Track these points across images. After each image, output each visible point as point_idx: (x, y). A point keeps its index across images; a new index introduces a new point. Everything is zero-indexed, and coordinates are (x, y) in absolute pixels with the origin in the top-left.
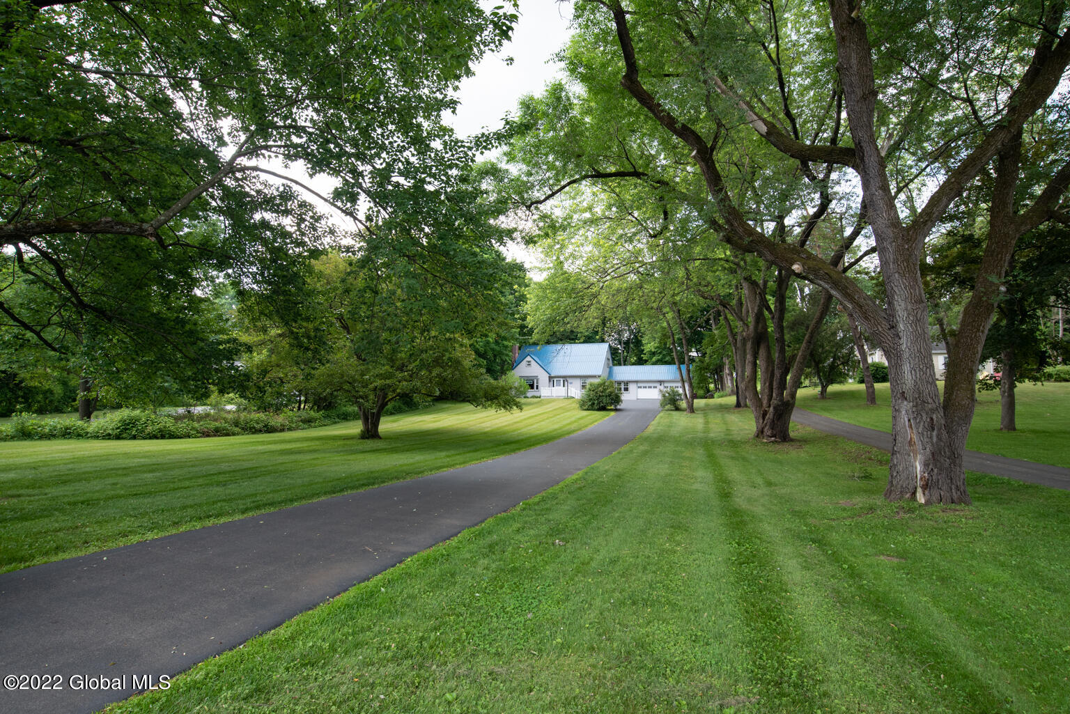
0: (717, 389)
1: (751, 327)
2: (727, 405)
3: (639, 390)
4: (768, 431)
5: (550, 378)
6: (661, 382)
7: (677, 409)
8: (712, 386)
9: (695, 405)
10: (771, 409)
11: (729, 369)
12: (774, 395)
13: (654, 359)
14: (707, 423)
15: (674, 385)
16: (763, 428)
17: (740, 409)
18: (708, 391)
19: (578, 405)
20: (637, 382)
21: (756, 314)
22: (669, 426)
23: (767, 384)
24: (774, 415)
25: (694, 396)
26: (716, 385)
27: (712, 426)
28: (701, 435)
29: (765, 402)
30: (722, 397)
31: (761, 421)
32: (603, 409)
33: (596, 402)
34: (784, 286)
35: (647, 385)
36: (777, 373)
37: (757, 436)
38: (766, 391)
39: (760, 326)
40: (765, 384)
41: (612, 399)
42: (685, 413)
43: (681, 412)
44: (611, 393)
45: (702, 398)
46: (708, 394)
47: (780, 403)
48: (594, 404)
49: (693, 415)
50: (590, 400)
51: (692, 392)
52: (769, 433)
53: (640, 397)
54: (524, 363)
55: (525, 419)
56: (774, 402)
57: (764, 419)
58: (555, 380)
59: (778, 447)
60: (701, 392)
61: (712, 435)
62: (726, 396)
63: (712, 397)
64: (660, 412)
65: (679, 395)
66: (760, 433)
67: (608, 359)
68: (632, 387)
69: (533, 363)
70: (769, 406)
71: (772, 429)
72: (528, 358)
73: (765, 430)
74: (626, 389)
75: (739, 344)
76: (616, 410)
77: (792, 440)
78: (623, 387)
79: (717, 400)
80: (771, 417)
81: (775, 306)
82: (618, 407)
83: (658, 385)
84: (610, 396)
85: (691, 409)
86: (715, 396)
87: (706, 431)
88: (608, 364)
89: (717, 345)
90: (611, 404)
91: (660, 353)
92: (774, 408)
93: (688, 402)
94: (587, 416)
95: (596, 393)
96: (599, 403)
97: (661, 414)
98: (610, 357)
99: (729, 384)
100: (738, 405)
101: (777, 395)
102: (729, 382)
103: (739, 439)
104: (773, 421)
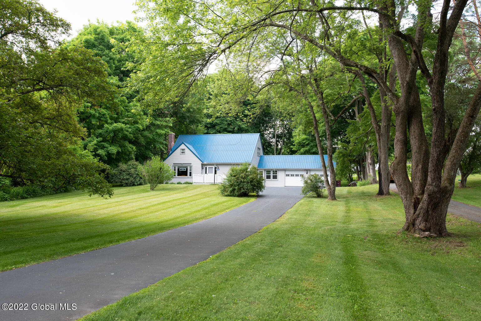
0: (359, 178)
1: (402, 100)
2: (369, 192)
3: (288, 177)
4: (420, 224)
5: (203, 165)
6: (307, 171)
7: (319, 196)
8: (355, 176)
9: (336, 193)
10: (425, 196)
11: (372, 158)
12: (429, 179)
13: (302, 150)
14: (348, 211)
15: (318, 173)
16: (414, 220)
17: (383, 197)
18: (352, 180)
19: (219, 191)
20: (285, 170)
21: (408, 83)
22: (307, 215)
23: (420, 167)
24: (428, 204)
25: (337, 184)
26: (358, 175)
27: (353, 214)
28: (339, 226)
29: (417, 188)
30: (364, 185)
31: (412, 211)
32: (245, 195)
33: (237, 188)
34: (446, 41)
35: (295, 173)
36: (433, 152)
37: (407, 229)
38: (419, 174)
39: (412, 98)
40: (417, 166)
41: (254, 185)
42: (326, 200)
43: (323, 199)
44: (253, 179)
45: (345, 186)
46: (351, 183)
47: (436, 189)
48: (234, 190)
49: (334, 202)
50: (231, 185)
51: (334, 178)
52: (422, 226)
53: (288, 184)
54: (179, 151)
55: (155, 205)
56: (429, 188)
57: (415, 208)
58: (208, 167)
59: (434, 244)
60: (344, 181)
61: (353, 226)
62: (368, 184)
63: (355, 185)
64: (301, 199)
65: (322, 182)
66: (411, 226)
67: (259, 149)
68: (280, 175)
69: (187, 150)
70: (423, 193)
71: (426, 221)
72: (183, 146)
73: (417, 222)
74: (275, 177)
75: (383, 130)
76: (258, 196)
77: (449, 235)
78: (272, 175)
79: (359, 188)
80: (425, 206)
81: (435, 68)
82: (260, 193)
83: (304, 173)
84: (251, 182)
85: (333, 197)
86: (358, 184)
87: (347, 219)
88: (259, 153)
89: (361, 132)
90: (253, 190)
91: (307, 145)
92: (429, 195)
93: (330, 189)
94: (224, 202)
95: (238, 179)
96: (240, 189)
97: (302, 201)
98: (261, 147)
99: (370, 172)
100: (381, 193)
101: (433, 180)
102: (371, 171)
103: (385, 232)
104: (427, 211)
